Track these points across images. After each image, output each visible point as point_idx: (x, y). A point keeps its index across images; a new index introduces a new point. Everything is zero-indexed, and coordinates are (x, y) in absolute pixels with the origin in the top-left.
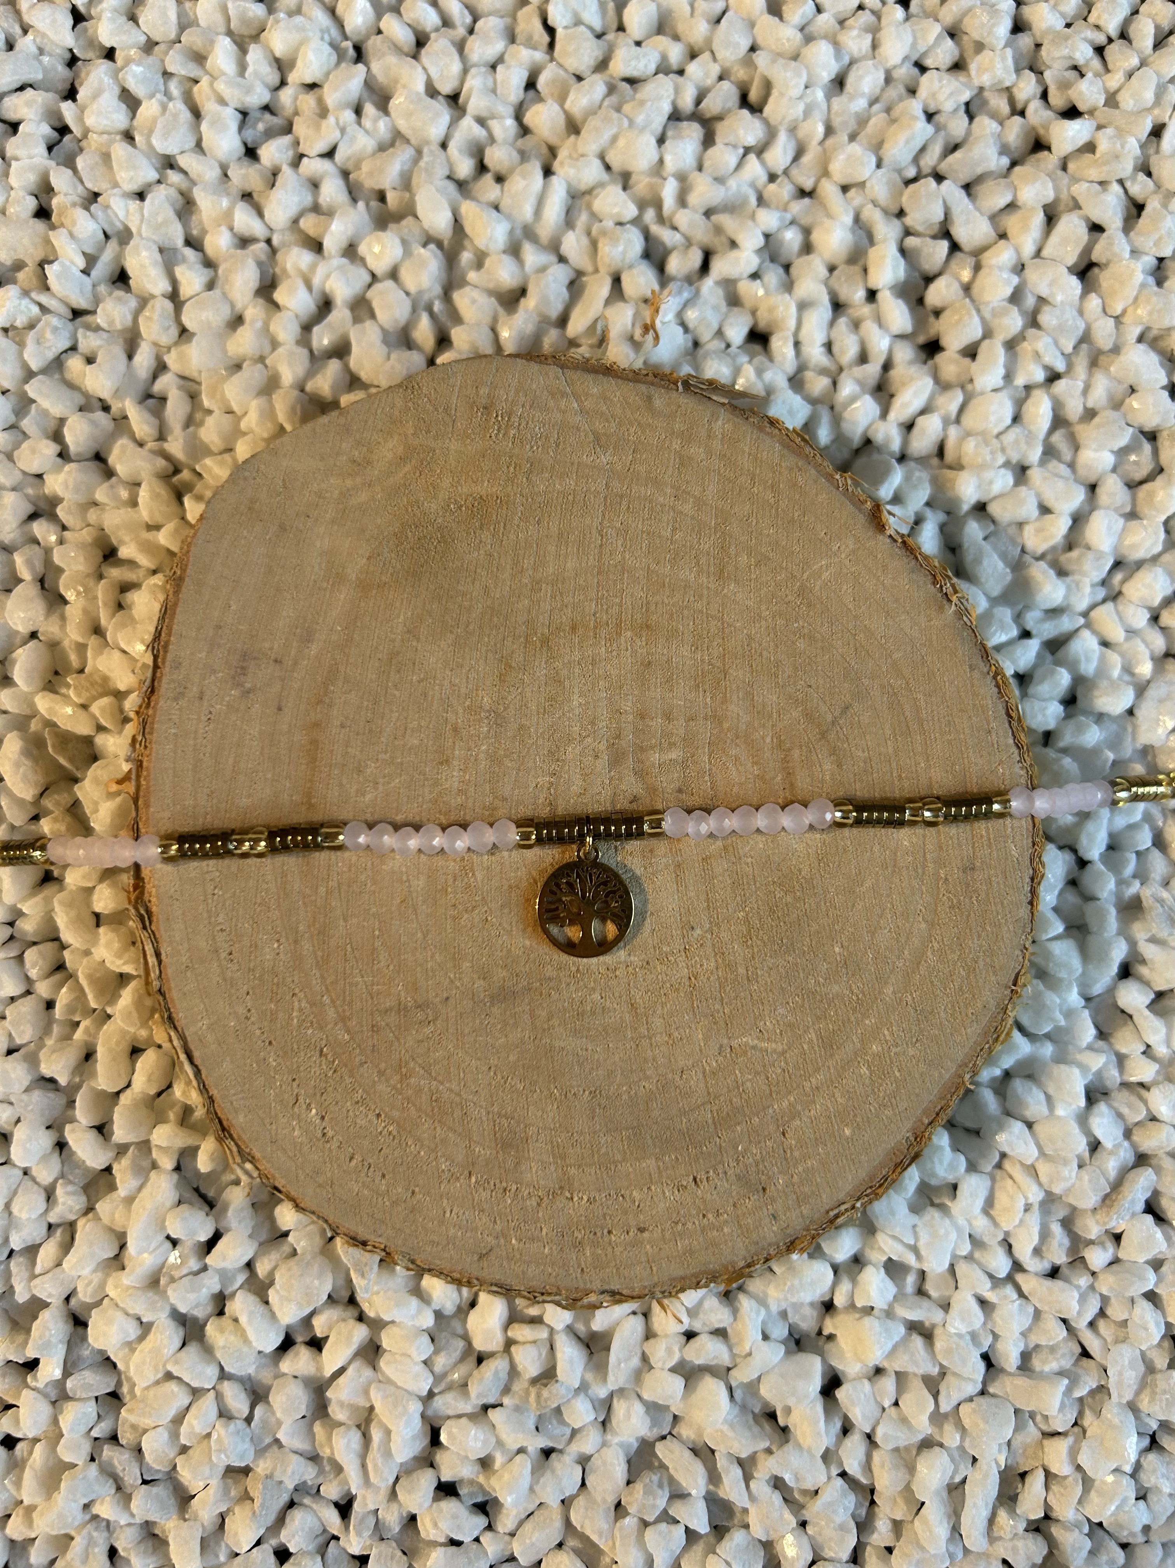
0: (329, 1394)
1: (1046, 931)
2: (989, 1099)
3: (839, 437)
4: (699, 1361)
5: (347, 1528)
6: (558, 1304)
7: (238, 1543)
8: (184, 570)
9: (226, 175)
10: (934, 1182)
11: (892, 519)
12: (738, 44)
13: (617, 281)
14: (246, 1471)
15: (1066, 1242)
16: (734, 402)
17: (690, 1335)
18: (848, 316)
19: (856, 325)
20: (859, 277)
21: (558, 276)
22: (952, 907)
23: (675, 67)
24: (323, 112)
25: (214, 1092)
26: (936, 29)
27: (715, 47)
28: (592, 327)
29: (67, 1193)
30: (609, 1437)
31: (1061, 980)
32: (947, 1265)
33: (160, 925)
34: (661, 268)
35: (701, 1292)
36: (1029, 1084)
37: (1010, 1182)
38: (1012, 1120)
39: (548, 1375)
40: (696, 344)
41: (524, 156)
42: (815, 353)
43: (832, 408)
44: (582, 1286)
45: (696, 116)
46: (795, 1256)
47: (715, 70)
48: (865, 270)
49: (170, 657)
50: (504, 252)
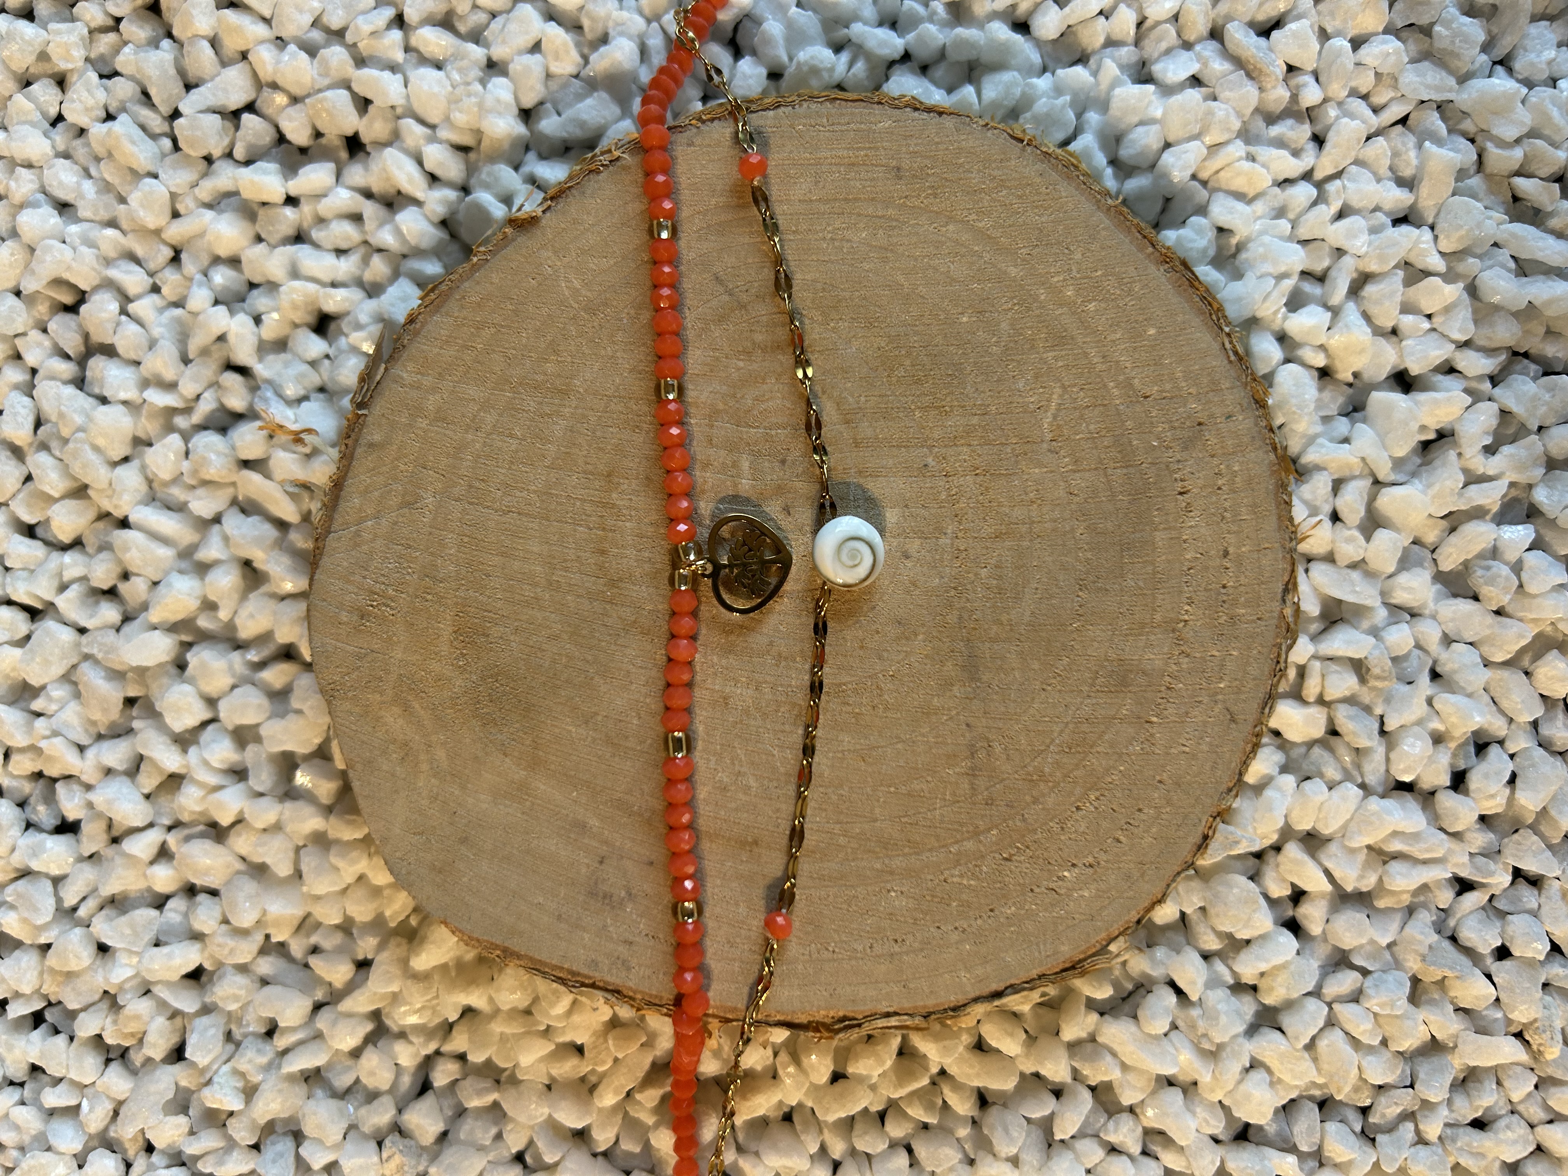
0: (1349, 889)
1: (971, 105)
2: (1134, 184)
3: (436, 252)
4: (1362, 513)
5: (1483, 886)
6: (1290, 647)
7: (1486, 997)
8: (497, 947)
9: (91, 856)
10: (1212, 252)
11: (527, 208)
12: (10, 307)
13: (246, 464)
14: (1415, 981)
15: (1290, 122)
16: (385, 357)
17: (1335, 517)
18: (311, 228)
19: (321, 221)
20: (271, 212)
21: (234, 523)
22: (935, 196)
23: (27, 377)
24: (34, 749)
25: (1034, 973)
26: (20, 99)
27: (11, 333)
28: (292, 496)
29: (1116, 1131)
30: (1427, 612)
31: (1024, 94)
32: (1298, 246)
33: (858, 1010)
34: (238, 417)
35: (1295, 501)
36: (1126, 141)
37: (1222, 174)
38: (1160, 162)
39: (1359, 667)
40: (322, 390)
41: (105, 547)
42: (345, 267)
43: (404, 256)
44: (1275, 621)
45: (82, 362)
46: (1270, 402)
47: (35, 335)
48: (264, 204)
49: (585, 971)
50: (202, 579)
